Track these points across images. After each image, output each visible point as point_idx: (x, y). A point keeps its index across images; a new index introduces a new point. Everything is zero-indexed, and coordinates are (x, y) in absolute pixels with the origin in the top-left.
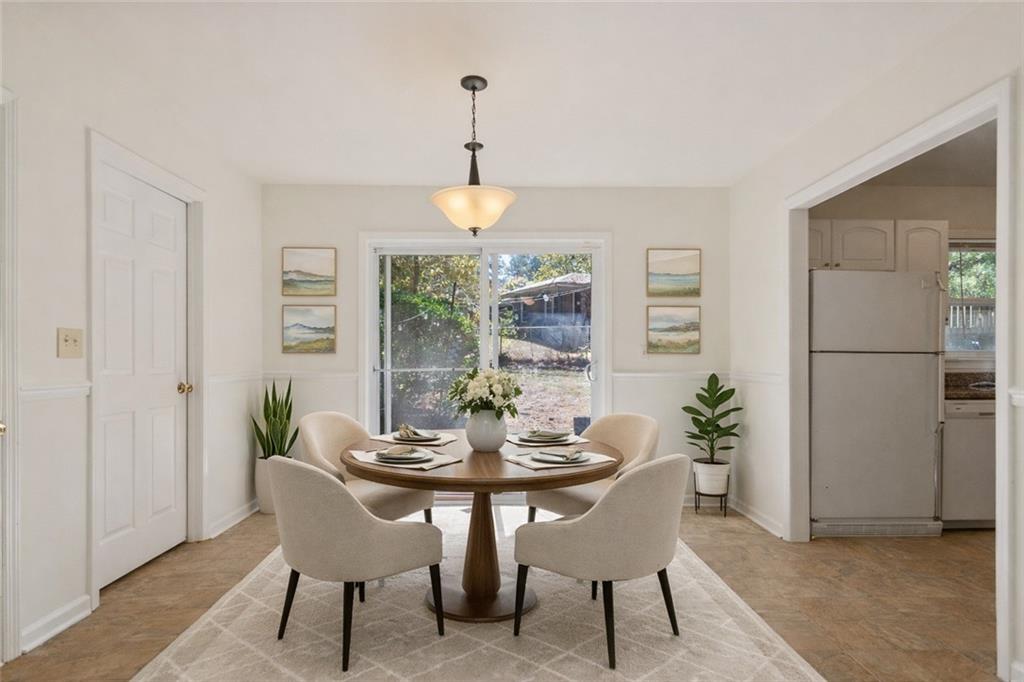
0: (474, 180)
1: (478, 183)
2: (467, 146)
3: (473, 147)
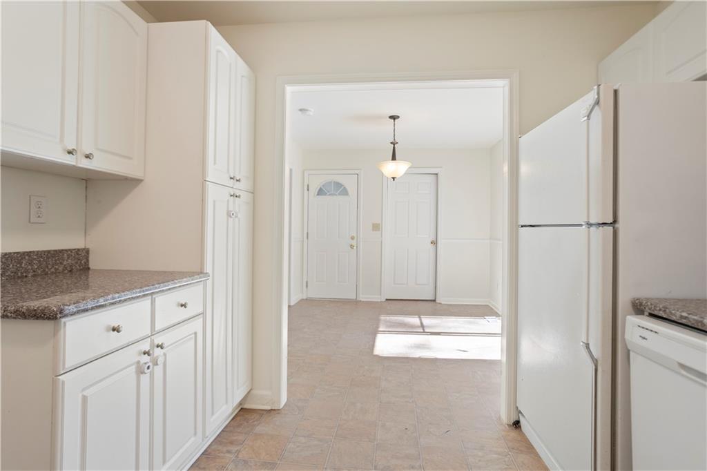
0: (394, 158)
1: (395, 160)
2: (391, 143)
3: (394, 144)
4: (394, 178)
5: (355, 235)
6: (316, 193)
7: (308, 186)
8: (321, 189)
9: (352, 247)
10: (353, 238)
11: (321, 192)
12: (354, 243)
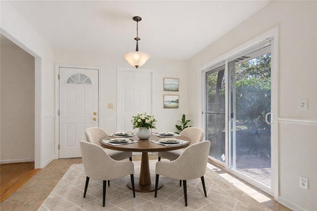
0: (137, 50)
1: (138, 51)
2: (135, 39)
3: (137, 39)
4: (137, 67)
5: (97, 112)
6: (66, 81)
7: (59, 76)
8: (69, 79)
9: (95, 119)
10: (95, 114)
11: (69, 81)
12: (96, 117)
